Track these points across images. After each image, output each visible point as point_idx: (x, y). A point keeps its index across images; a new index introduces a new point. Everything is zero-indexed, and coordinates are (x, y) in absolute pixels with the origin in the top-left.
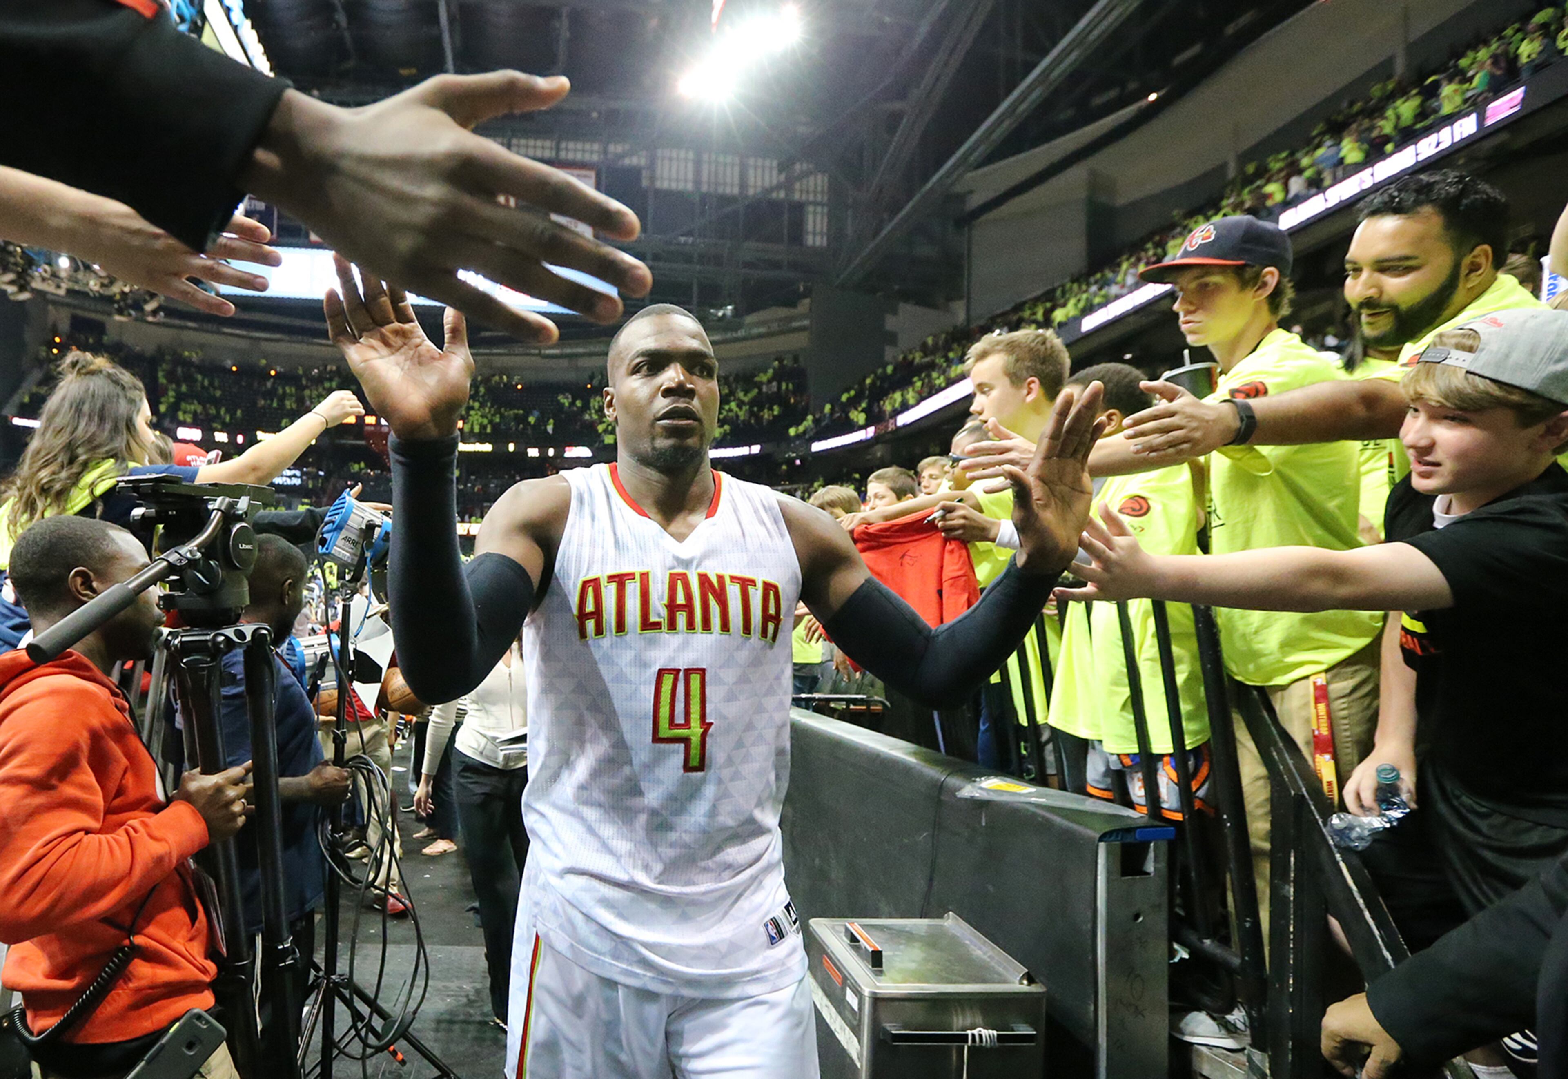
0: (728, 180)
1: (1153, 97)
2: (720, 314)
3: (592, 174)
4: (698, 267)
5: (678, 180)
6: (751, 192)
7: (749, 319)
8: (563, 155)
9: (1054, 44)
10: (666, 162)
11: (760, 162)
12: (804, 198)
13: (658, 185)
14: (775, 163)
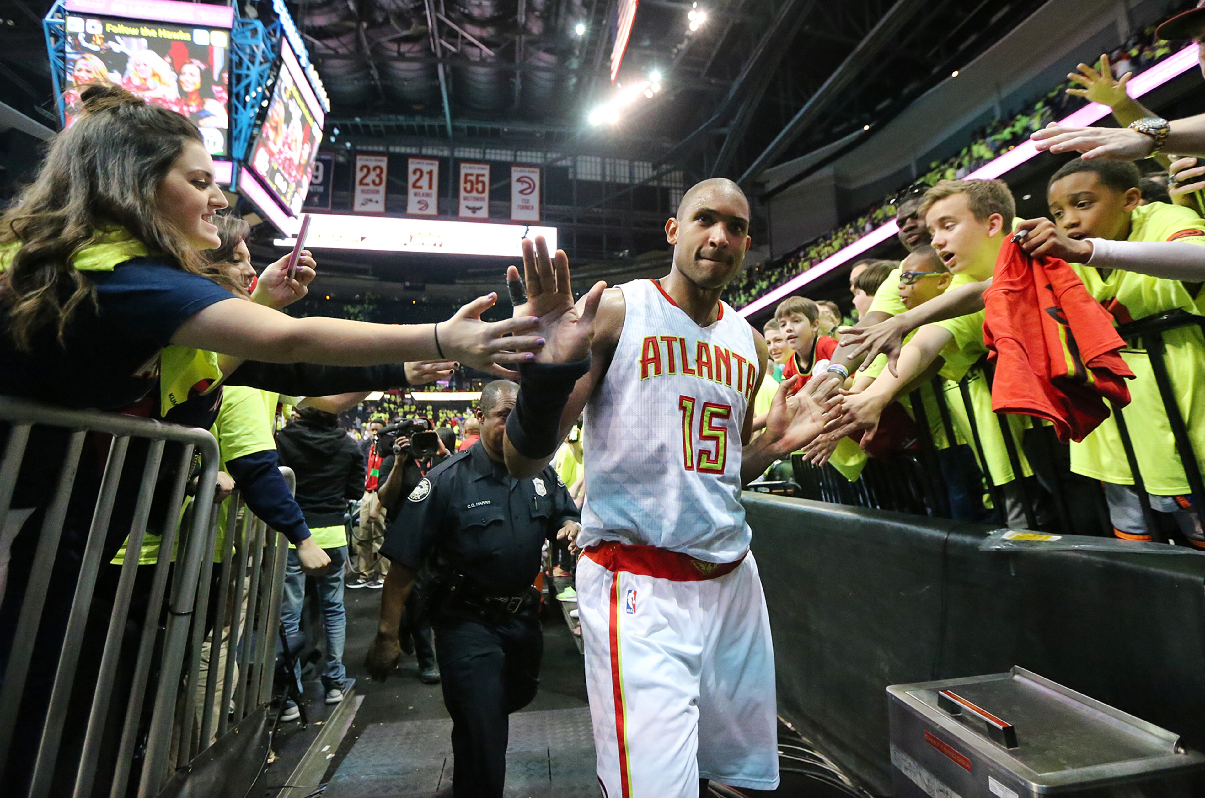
0: (622, 174)
1: (866, 128)
2: (621, 255)
3: (538, 170)
4: (605, 226)
5: (591, 174)
6: (636, 181)
7: (640, 258)
8: (518, 159)
9: (810, 97)
10: (584, 164)
11: (641, 164)
12: (669, 185)
13: (579, 177)
14: (650, 165)
